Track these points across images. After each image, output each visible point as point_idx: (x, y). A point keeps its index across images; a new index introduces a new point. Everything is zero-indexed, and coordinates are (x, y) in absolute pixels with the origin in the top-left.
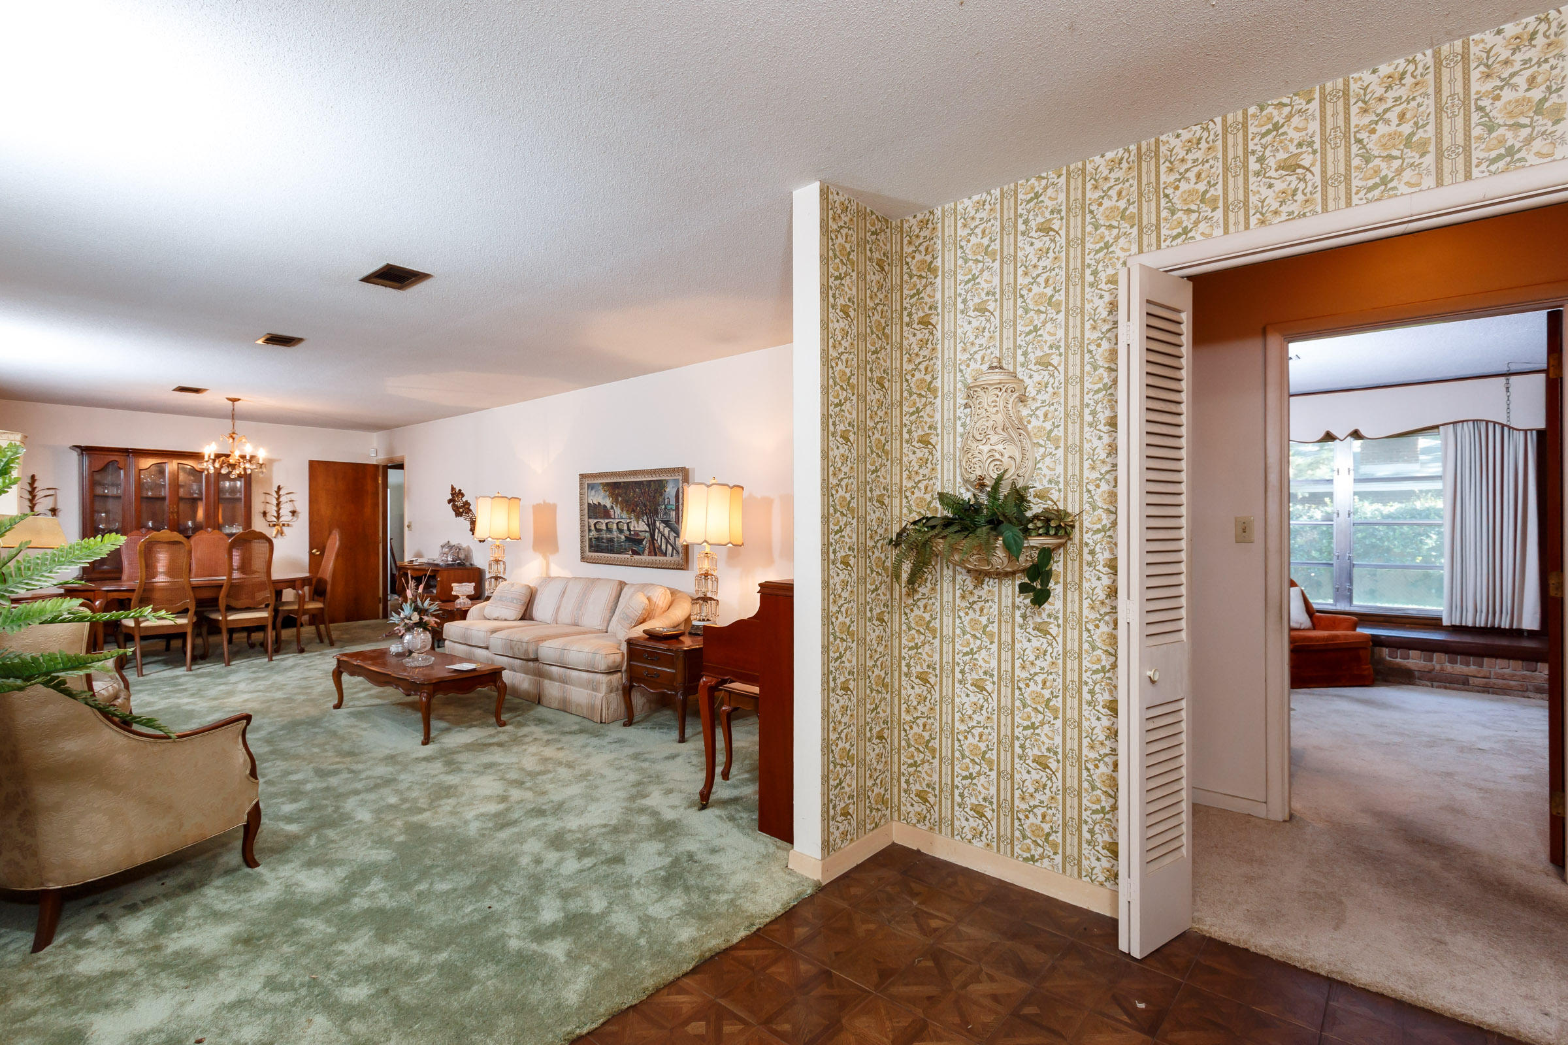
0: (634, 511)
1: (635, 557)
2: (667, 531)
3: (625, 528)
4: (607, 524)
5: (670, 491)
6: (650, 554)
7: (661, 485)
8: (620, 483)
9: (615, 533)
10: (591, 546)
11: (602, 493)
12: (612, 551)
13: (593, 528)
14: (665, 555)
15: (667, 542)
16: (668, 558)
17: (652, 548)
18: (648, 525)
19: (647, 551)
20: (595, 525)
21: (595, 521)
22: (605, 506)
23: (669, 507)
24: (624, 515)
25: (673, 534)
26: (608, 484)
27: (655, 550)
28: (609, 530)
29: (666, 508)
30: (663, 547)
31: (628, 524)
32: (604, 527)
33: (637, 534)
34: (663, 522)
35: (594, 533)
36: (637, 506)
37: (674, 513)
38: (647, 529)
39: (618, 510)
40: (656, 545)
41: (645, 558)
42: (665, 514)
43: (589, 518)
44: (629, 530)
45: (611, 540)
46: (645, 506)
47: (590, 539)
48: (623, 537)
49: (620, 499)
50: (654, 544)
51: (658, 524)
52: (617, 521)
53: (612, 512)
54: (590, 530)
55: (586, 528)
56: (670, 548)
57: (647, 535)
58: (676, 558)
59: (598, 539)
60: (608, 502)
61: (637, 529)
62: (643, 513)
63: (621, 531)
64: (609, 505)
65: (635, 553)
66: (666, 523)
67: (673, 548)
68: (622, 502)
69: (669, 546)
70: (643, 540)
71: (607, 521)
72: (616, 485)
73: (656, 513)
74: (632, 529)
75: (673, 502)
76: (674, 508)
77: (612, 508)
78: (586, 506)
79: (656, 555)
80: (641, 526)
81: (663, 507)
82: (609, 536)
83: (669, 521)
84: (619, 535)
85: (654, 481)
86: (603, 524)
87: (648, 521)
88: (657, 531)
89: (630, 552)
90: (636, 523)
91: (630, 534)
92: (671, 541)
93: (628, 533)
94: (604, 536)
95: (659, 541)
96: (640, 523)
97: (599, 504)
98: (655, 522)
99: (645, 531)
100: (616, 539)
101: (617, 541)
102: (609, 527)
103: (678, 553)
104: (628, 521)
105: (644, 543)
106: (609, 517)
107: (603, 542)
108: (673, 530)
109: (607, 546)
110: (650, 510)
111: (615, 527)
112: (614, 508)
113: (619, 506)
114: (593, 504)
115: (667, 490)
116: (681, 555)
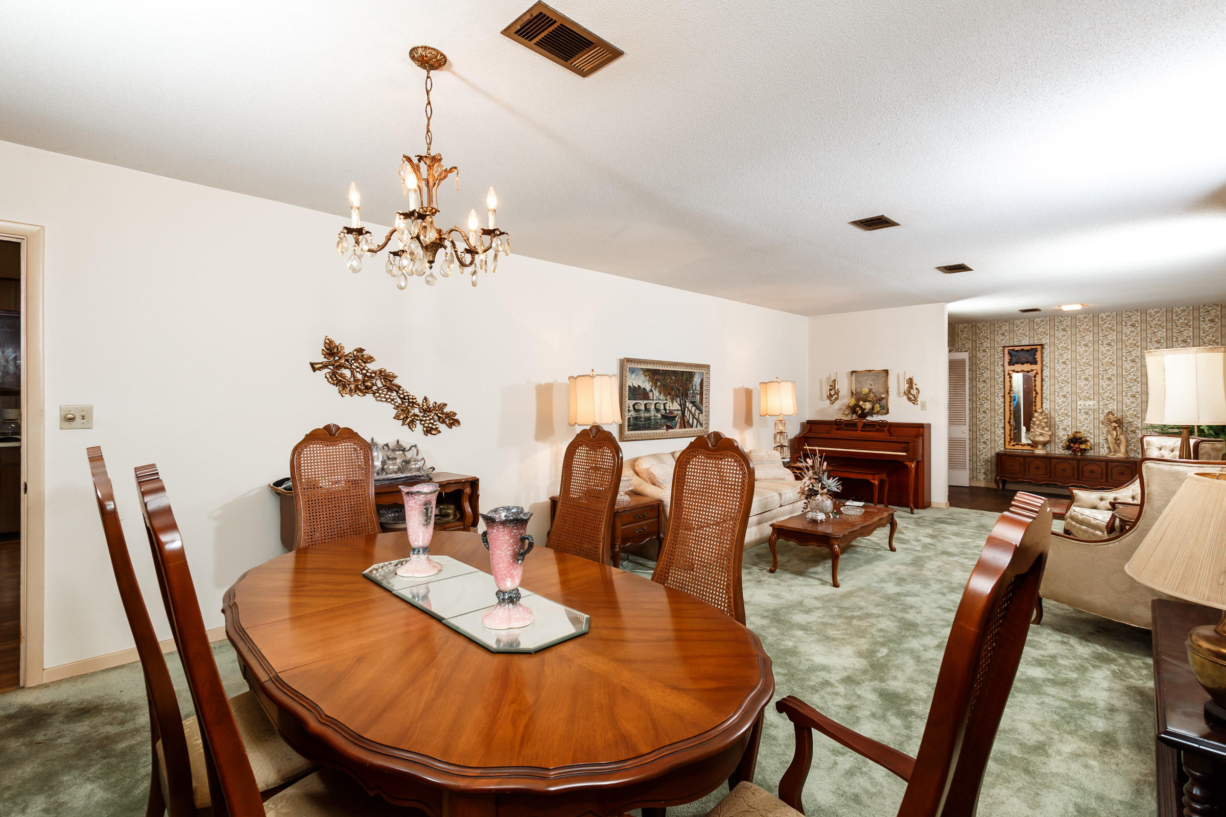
0: (670, 394)
1: (670, 430)
2: (694, 408)
3: (662, 407)
4: (645, 405)
5: (697, 380)
6: (680, 427)
7: (691, 375)
8: (659, 370)
9: (653, 413)
10: (629, 426)
11: (643, 377)
12: (649, 428)
13: (631, 408)
14: (692, 426)
15: (694, 417)
16: (694, 429)
17: (682, 422)
18: (680, 405)
19: (678, 426)
20: (634, 406)
21: (634, 402)
22: (644, 389)
23: (696, 392)
24: (662, 397)
25: (698, 411)
26: (648, 370)
27: (684, 424)
28: (647, 410)
29: (693, 392)
30: (691, 421)
31: (664, 404)
32: (643, 408)
33: (671, 412)
34: (691, 402)
35: (633, 413)
36: (672, 390)
37: (699, 396)
38: (680, 408)
39: (656, 393)
40: (686, 420)
41: (677, 430)
42: (693, 397)
43: (628, 399)
44: (665, 409)
45: (649, 419)
46: (679, 390)
48: (659, 416)
49: (659, 384)
50: (684, 419)
51: (687, 404)
52: (655, 402)
53: (651, 394)
54: (629, 411)
55: (627, 409)
56: (695, 421)
57: (680, 412)
59: (636, 418)
60: (647, 386)
61: (671, 408)
62: (677, 396)
63: (658, 410)
64: (648, 389)
65: (669, 427)
66: (693, 403)
67: (698, 421)
68: (660, 387)
69: (695, 420)
70: (676, 417)
71: (646, 402)
72: (655, 372)
73: (687, 396)
74: (668, 408)
75: (698, 388)
76: (699, 392)
77: (651, 391)
78: (626, 389)
79: (685, 428)
80: (674, 406)
81: (692, 392)
82: (647, 415)
83: (695, 402)
84: (656, 414)
85: (686, 372)
86: (641, 404)
87: (680, 402)
88: (686, 409)
89: (665, 428)
90: (671, 403)
91: (666, 413)
92: (697, 416)
93: (664, 412)
94: (643, 415)
95: (688, 417)
96: (674, 403)
97: (639, 386)
98: (685, 403)
99: (678, 410)
100: (653, 418)
101: (654, 419)
102: (648, 407)
103: (701, 425)
104: (665, 402)
105: (676, 419)
106: (648, 398)
107: (641, 421)
108: (698, 408)
109: (645, 424)
110: (682, 394)
111: (653, 407)
112: (654, 391)
113: (657, 389)
114: (634, 386)
115: (695, 379)
116: (704, 426)
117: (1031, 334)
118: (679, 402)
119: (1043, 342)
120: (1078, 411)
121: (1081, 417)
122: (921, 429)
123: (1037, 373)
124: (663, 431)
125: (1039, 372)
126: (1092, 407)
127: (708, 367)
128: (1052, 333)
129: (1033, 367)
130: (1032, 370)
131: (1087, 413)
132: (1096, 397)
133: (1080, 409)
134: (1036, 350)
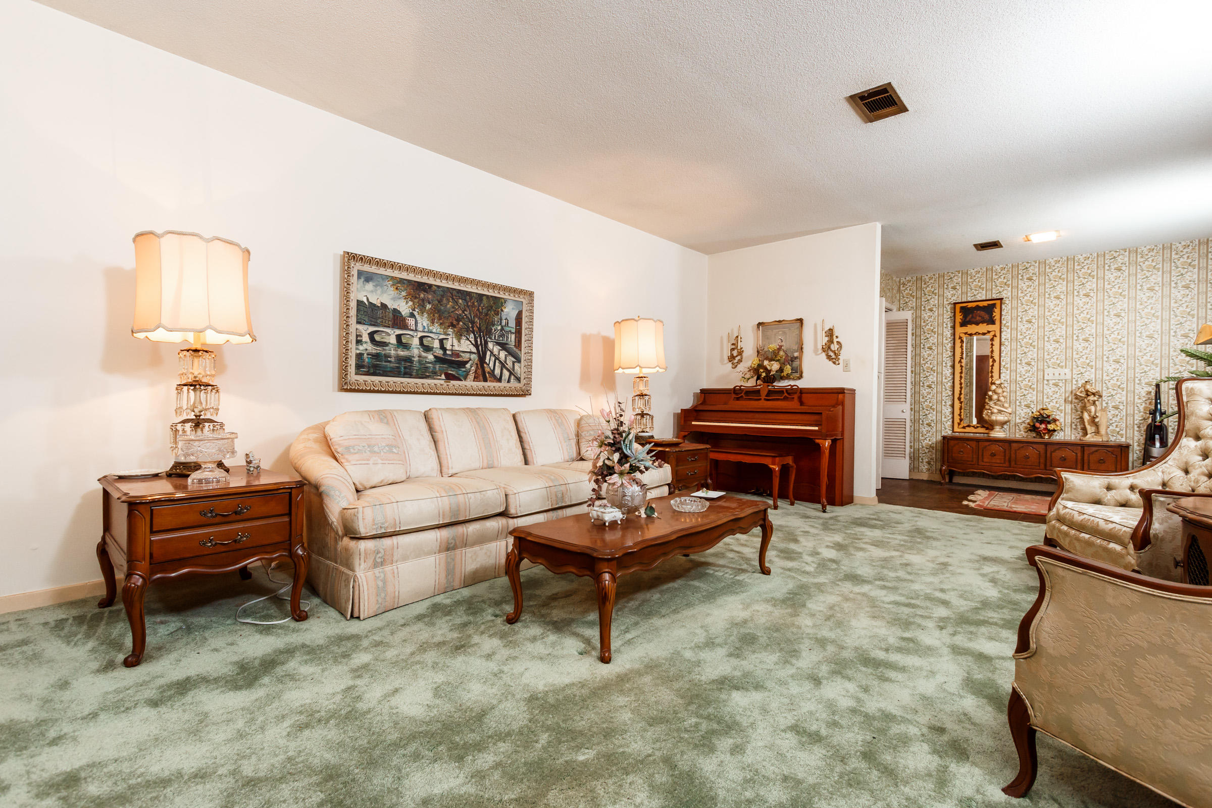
0: (453, 326)
1: (453, 382)
2: (502, 355)
3: (436, 344)
4: (399, 336)
5: (509, 312)
6: (476, 379)
7: (496, 304)
8: (430, 286)
9: (416, 350)
10: (359, 367)
11: (392, 292)
12: (408, 374)
13: (365, 339)
14: (500, 380)
15: (503, 366)
16: (503, 384)
17: (480, 371)
18: (476, 346)
19: (471, 376)
20: (371, 335)
21: (373, 329)
22: (396, 310)
23: (507, 329)
24: (436, 328)
25: (510, 360)
26: (402, 281)
27: (483, 374)
28: (402, 344)
29: (502, 329)
30: (497, 372)
31: (441, 341)
32: (393, 340)
33: (456, 354)
34: (498, 344)
35: (368, 347)
36: (458, 320)
37: (513, 336)
38: (474, 350)
39: (423, 321)
40: (487, 369)
41: (470, 383)
42: (502, 336)
43: (358, 322)
44: (442, 347)
45: (409, 360)
46: (473, 322)
47: (359, 356)
48: (430, 357)
49: (428, 306)
50: (483, 367)
51: (490, 345)
52: (420, 334)
53: (411, 322)
54: (359, 342)
55: (353, 338)
56: (506, 374)
57: (474, 357)
58: (514, 383)
59: (376, 356)
60: (404, 308)
61: (456, 348)
62: (468, 331)
63: (428, 349)
64: (404, 311)
65: (449, 377)
66: (503, 346)
67: (511, 374)
68: (431, 312)
69: (505, 371)
70: (467, 362)
71: (399, 332)
72: (421, 287)
73: (489, 333)
74: (448, 347)
75: (512, 324)
76: (513, 330)
77: (412, 315)
78: (353, 305)
79: (485, 380)
80: (465, 346)
81: (499, 328)
82: (402, 353)
83: (506, 344)
84: (424, 354)
85: (487, 296)
86: (390, 336)
87: (476, 341)
88: (488, 353)
89: (443, 377)
90: (455, 342)
91: (445, 353)
92: (509, 364)
93: (441, 352)
94: (393, 352)
95: (491, 365)
96: (462, 341)
97: (384, 306)
98: (486, 343)
99: (470, 352)
100: (416, 359)
101: (419, 362)
102: (404, 341)
103: (518, 379)
104: (442, 337)
105: (468, 366)
106: (405, 327)
107: (390, 362)
108: (510, 353)
109: (398, 368)
110: (479, 329)
111: (416, 342)
112: (417, 316)
113: (426, 315)
114: (370, 303)
115: (505, 310)
116: (523, 381)
117: (989, 287)
118: (473, 340)
119: (1004, 295)
120: (1046, 382)
121: (1049, 390)
122: (840, 396)
123: (995, 336)
124: (440, 382)
125: (998, 334)
126: (1062, 377)
127: (531, 294)
128: (1015, 284)
129: (991, 327)
130: (989, 332)
131: (1056, 385)
132: (1069, 364)
133: (1048, 380)
134: (994, 305)
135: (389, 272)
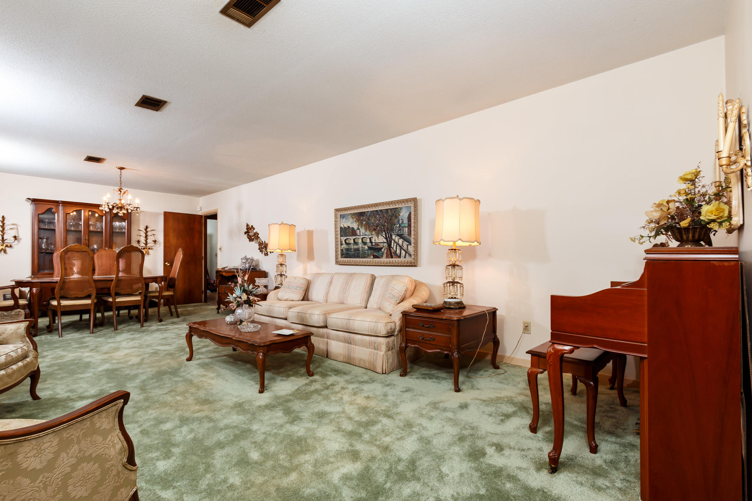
0: (375, 230)
1: (376, 259)
2: (401, 241)
3: (368, 241)
4: (354, 240)
5: (404, 215)
6: (387, 257)
7: (396, 211)
8: (364, 212)
9: (360, 245)
10: (342, 254)
11: (351, 220)
12: (358, 257)
13: (344, 242)
14: (400, 257)
15: (401, 248)
16: (402, 259)
17: (389, 252)
18: (386, 238)
19: (385, 255)
20: (345, 240)
21: (346, 238)
22: (353, 228)
23: (403, 225)
24: (368, 233)
25: (405, 243)
26: (354, 214)
27: (391, 254)
28: (355, 243)
29: (400, 226)
30: (398, 252)
31: (370, 239)
32: (352, 242)
33: (377, 244)
34: (398, 235)
35: (344, 246)
36: (377, 226)
37: (407, 229)
38: (385, 241)
39: (363, 230)
40: (392, 251)
41: (384, 260)
42: (400, 230)
43: (341, 236)
44: (371, 242)
45: (358, 250)
46: (384, 226)
47: (342, 250)
48: (366, 247)
49: (364, 223)
50: (390, 250)
51: (394, 237)
52: (362, 237)
53: (358, 232)
54: (341, 244)
55: (339, 243)
56: (403, 253)
57: (386, 245)
58: (408, 259)
59: (347, 249)
60: (355, 226)
61: (377, 241)
62: (382, 231)
63: (365, 243)
64: (356, 227)
65: (375, 257)
66: (401, 236)
67: (406, 252)
68: (365, 225)
69: (403, 251)
70: (382, 248)
71: (354, 237)
72: (361, 214)
73: (392, 230)
74: (373, 241)
75: (406, 221)
76: (407, 225)
77: (358, 229)
78: (339, 229)
79: (392, 257)
80: (380, 239)
81: (398, 226)
82: (356, 247)
83: (403, 234)
84: (363, 246)
85: (391, 209)
86: (351, 240)
87: (386, 236)
88: (393, 241)
89: (372, 256)
90: (376, 238)
91: (372, 245)
92: (405, 247)
93: (370, 244)
94: (352, 247)
95: (395, 248)
96: (379, 237)
97: (349, 227)
98: (391, 236)
99: (384, 242)
100: (361, 249)
101: (362, 250)
102: (356, 241)
103: (410, 255)
104: (370, 236)
105: (383, 250)
106: (356, 235)
107: (352, 251)
108: (405, 240)
109: (355, 254)
110: (387, 228)
111: (360, 241)
112: (360, 228)
113: (363, 227)
114: (344, 227)
115: (401, 214)
116: (413, 257)
118: (384, 235)
124: (371, 260)
127: (415, 200)
135: (349, 212)
